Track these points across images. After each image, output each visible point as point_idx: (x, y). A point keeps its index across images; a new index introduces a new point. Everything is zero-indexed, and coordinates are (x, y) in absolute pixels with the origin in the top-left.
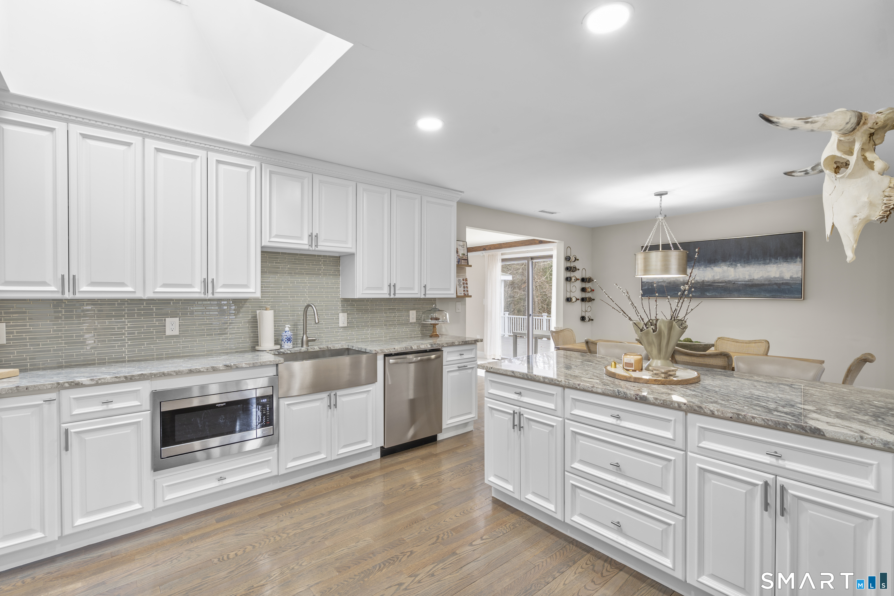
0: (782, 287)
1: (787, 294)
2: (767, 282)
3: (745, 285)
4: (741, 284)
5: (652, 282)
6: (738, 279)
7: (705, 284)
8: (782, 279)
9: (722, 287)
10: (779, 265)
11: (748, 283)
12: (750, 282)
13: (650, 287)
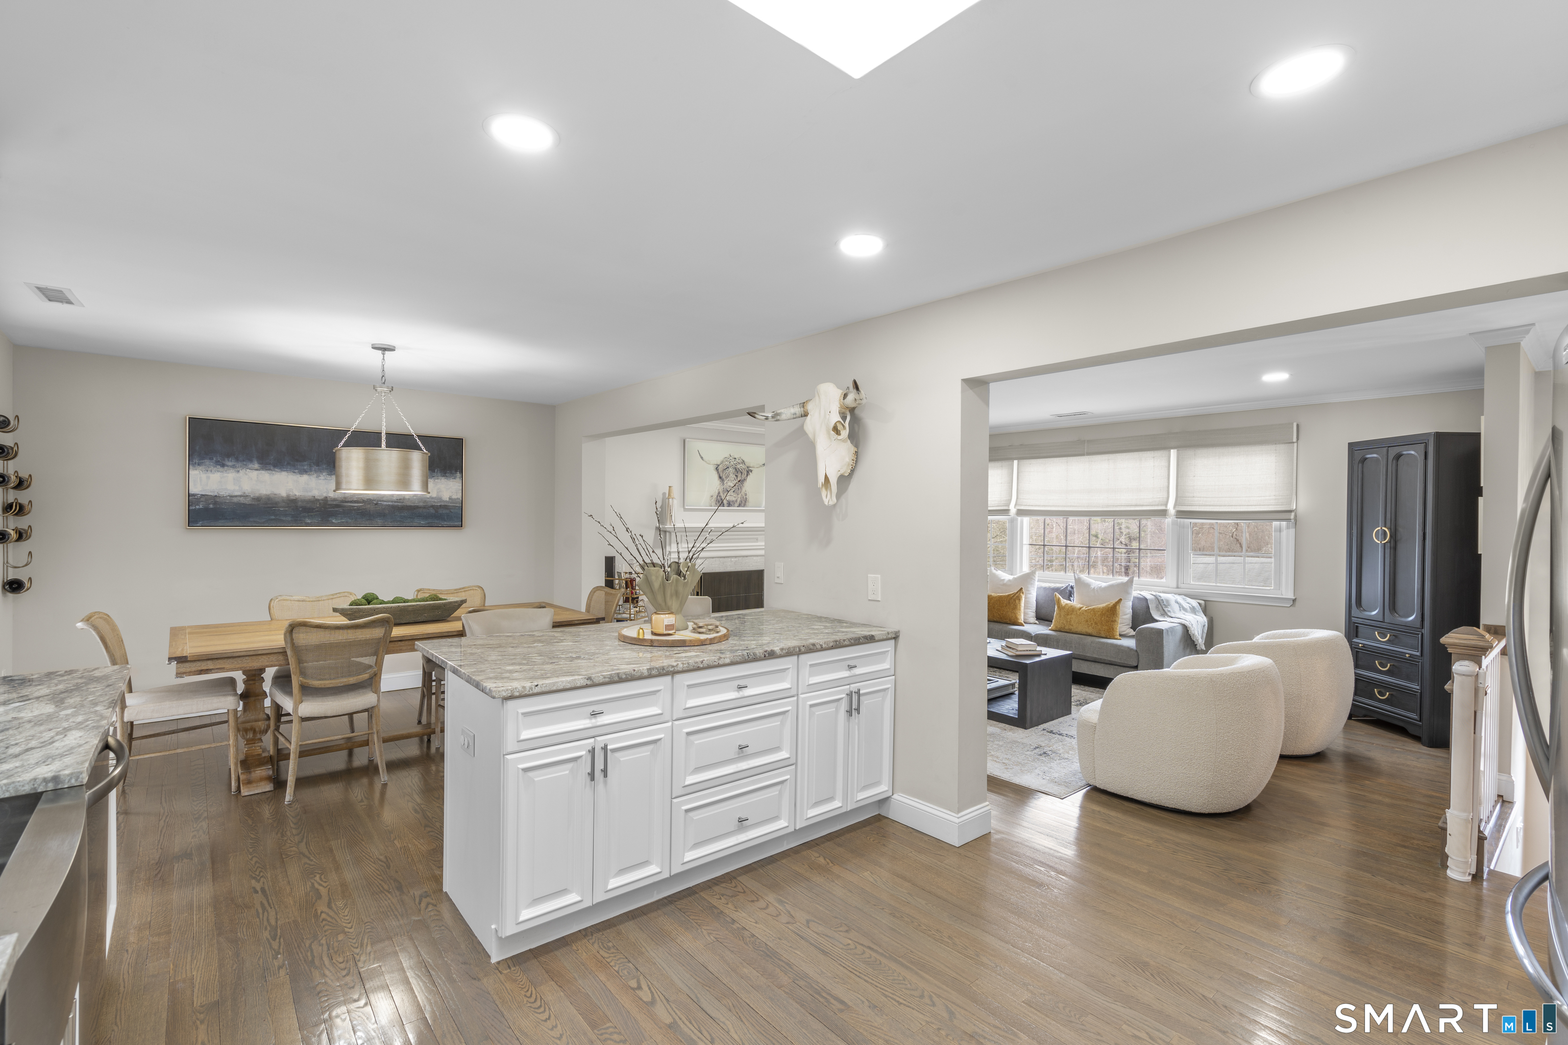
0: (440, 511)
1: (445, 521)
2: (421, 504)
3: (393, 507)
4: (387, 505)
5: (216, 496)
6: (383, 497)
7: (330, 503)
8: (440, 499)
9: (359, 508)
10: (436, 480)
11: (396, 504)
12: (400, 502)
13: (211, 506)
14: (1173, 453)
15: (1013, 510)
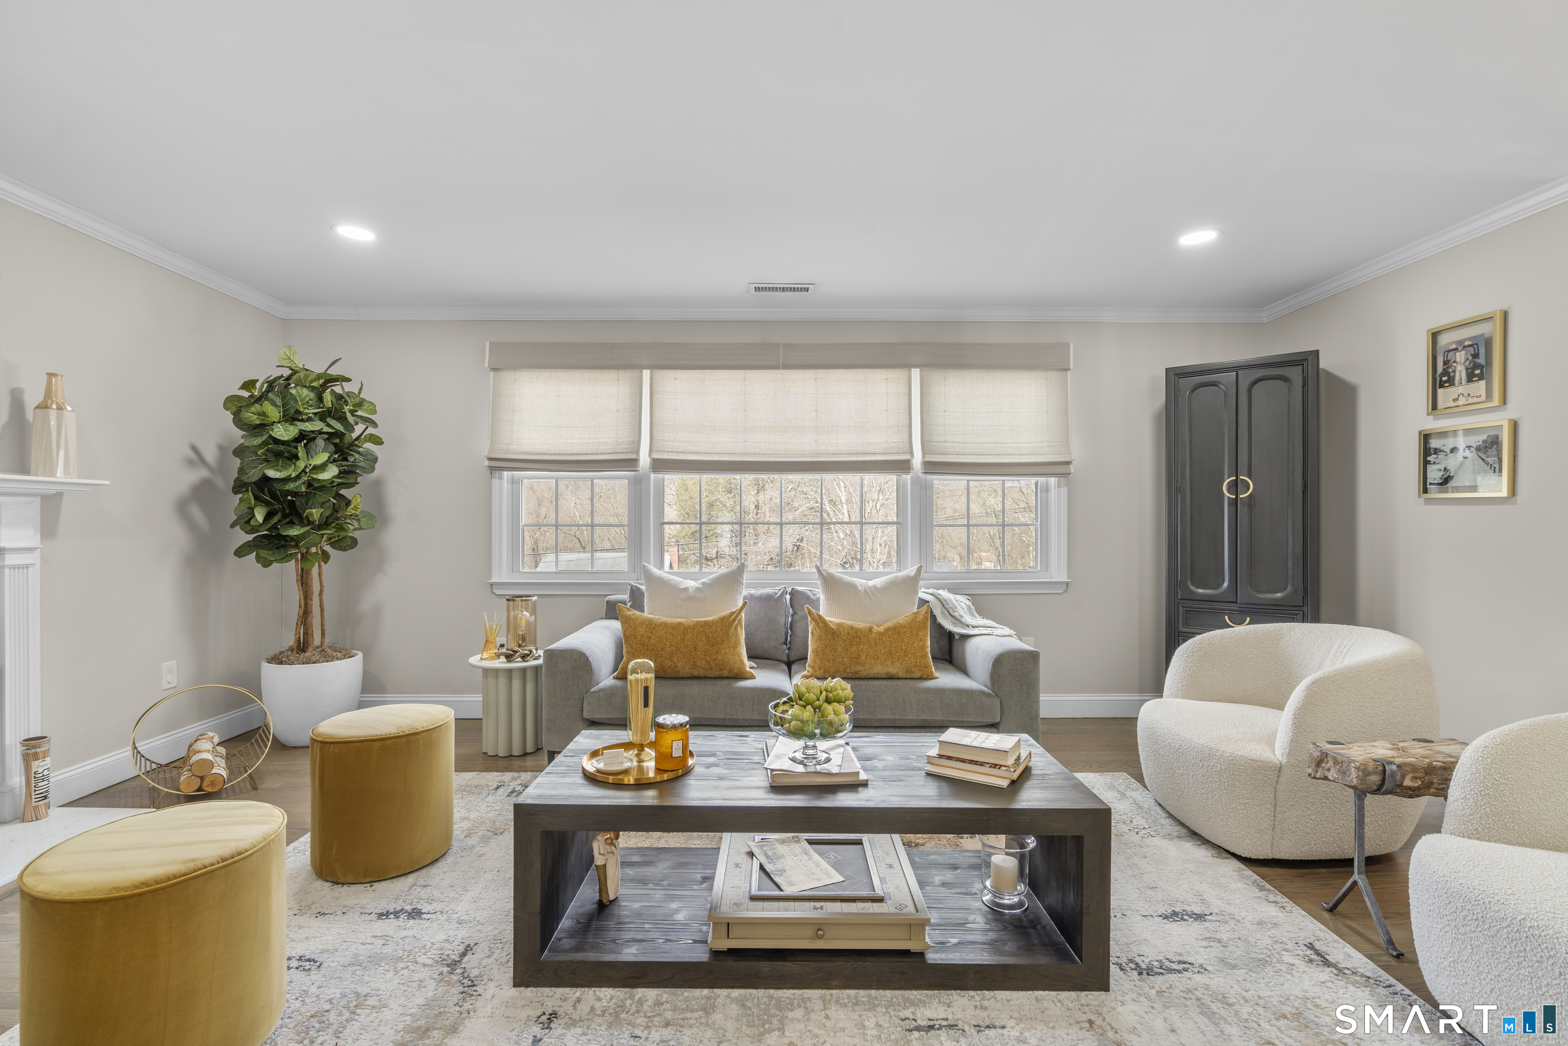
14: (916, 373)
15: (644, 460)
